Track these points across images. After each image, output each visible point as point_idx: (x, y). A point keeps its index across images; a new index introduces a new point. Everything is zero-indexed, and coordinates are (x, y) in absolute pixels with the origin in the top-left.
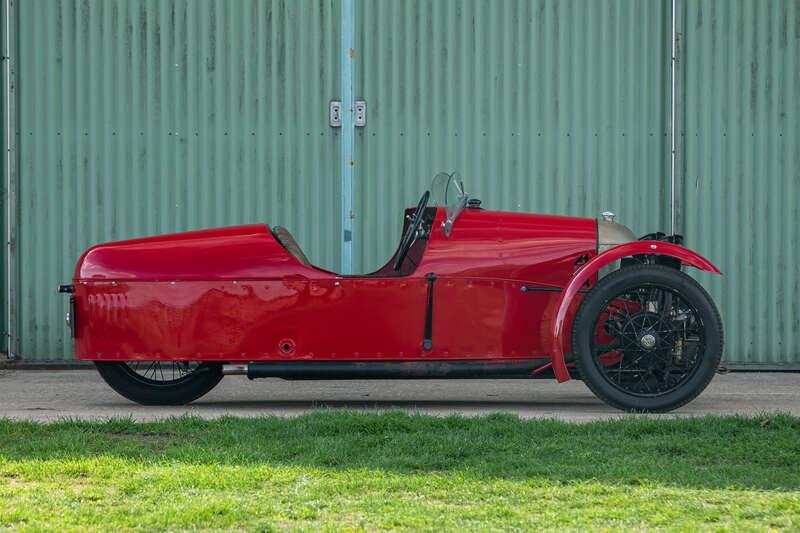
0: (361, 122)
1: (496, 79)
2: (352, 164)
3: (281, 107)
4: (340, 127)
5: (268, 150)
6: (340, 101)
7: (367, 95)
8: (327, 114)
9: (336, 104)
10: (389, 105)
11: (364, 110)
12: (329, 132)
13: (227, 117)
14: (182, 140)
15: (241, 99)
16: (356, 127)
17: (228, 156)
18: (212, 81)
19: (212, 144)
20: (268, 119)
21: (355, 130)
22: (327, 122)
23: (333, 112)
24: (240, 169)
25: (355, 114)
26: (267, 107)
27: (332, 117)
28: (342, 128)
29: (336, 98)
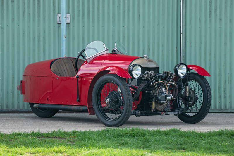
0: (69, 22)
1: (117, 6)
2: (65, 37)
3: (39, 16)
4: (61, 24)
5: (34, 32)
7: (71, 12)
8: (56, 18)
9: (60, 15)
10: (79, 16)
11: (69, 17)
12: (56, 25)
13: (19, 19)
14: (2, 28)
15: (24, 13)
16: (67, 24)
17: (19, 34)
18: (13, 6)
19: (13, 30)
20: (34, 21)
21: (66, 25)
22: (56, 22)
23: (58, 18)
24: (24, 39)
25: (66, 19)
26: (34, 16)
27: (58, 20)
28: (62, 24)
29: (59, 13)
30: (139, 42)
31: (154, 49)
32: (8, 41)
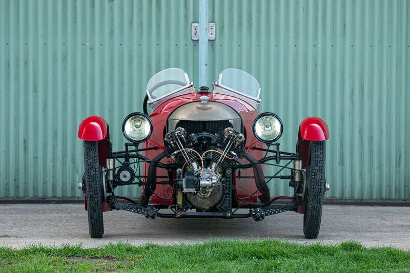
0: (212, 37)
1: (304, 8)
2: (206, 65)
3: (158, 27)
4: (198, 40)
5: (149, 57)
6: (198, 23)
7: (217, 19)
8: (189, 31)
9: (196, 24)
10: (231, 26)
11: (214, 29)
12: (191, 44)
13: (122, 32)
14: (91, 48)
15: (131, 21)
16: (209, 40)
17: (122, 59)
18: (112, 9)
19: (112, 51)
20: (149, 35)
21: (208, 42)
22: (190, 37)
23: (193, 30)
24: (130, 68)
25: (208, 32)
26: (149, 27)
27: (193, 34)
28: (200, 41)
29: (196, 21)
30: (343, 73)
31: (371, 87)
32: (102, 71)
